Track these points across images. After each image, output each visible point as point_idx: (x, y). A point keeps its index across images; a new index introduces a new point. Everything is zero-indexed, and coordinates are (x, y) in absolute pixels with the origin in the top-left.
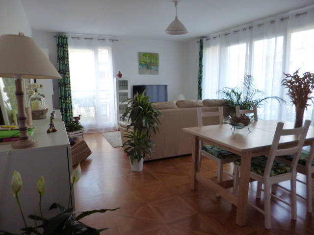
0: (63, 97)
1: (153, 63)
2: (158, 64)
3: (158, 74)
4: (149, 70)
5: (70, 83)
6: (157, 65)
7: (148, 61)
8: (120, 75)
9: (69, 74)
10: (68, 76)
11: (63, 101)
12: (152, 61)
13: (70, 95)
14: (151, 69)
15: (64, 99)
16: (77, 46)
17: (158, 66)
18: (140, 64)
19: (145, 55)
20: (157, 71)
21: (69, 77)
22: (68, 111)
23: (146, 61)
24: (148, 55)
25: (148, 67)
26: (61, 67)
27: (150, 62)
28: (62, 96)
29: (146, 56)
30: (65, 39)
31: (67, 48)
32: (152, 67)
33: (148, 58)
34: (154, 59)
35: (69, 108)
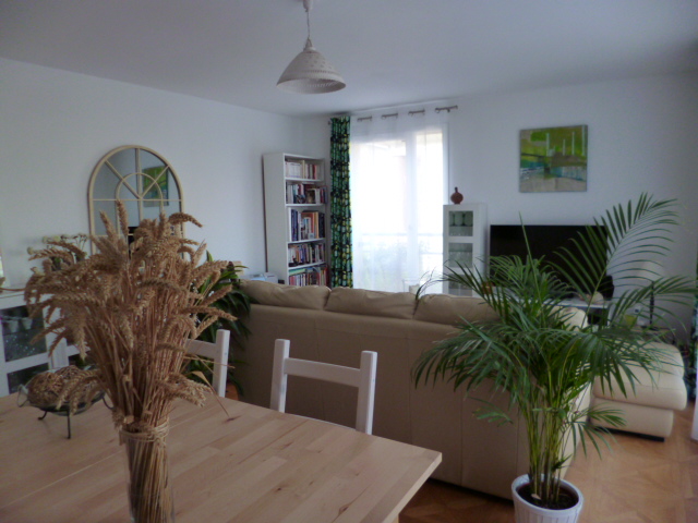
0: (337, 247)
1: (568, 157)
2: (585, 158)
3: (585, 189)
4: (553, 180)
5: (350, 216)
6: (581, 162)
7: (550, 153)
8: (457, 198)
9: (348, 199)
10: (346, 202)
11: (336, 253)
12: (563, 150)
13: (348, 242)
14: (559, 176)
15: (338, 250)
16: (368, 135)
17: (584, 165)
18: (523, 164)
19: (538, 135)
20: (581, 182)
21: (349, 204)
22: (345, 277)
23: (541, 152)
24: (548, 135)
25: (547, 170)
26: (336, 184)
27: (557, 155)
28: (335, 244)
29: (544, 139)
30: (344, 125)
31: (347, 143)
32: (564, 170)
33: (548, 143)
34: (569, 144)
35: (345, 269)
